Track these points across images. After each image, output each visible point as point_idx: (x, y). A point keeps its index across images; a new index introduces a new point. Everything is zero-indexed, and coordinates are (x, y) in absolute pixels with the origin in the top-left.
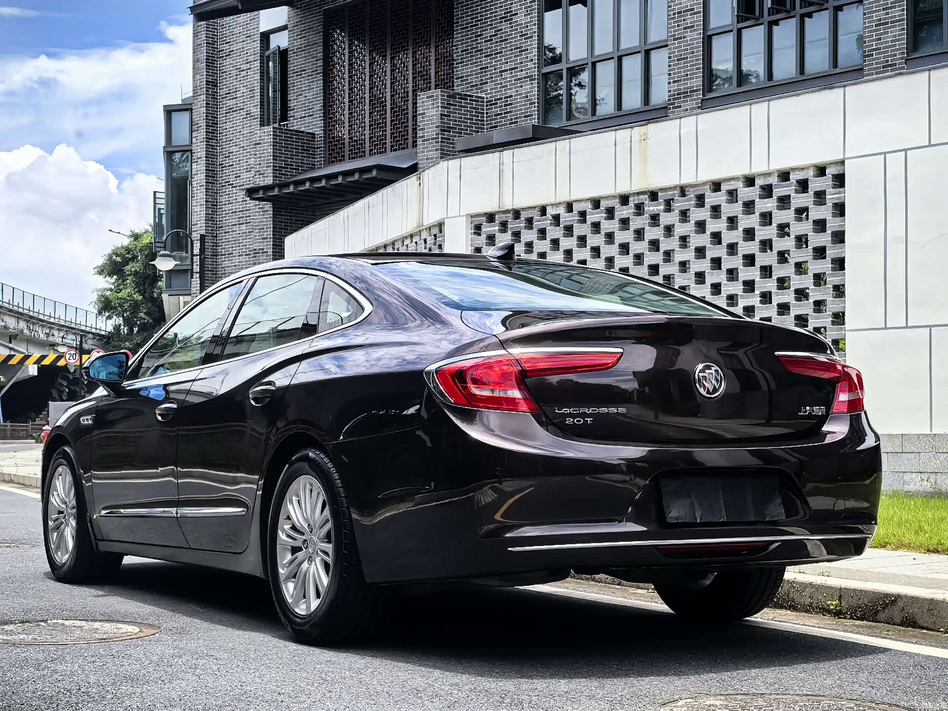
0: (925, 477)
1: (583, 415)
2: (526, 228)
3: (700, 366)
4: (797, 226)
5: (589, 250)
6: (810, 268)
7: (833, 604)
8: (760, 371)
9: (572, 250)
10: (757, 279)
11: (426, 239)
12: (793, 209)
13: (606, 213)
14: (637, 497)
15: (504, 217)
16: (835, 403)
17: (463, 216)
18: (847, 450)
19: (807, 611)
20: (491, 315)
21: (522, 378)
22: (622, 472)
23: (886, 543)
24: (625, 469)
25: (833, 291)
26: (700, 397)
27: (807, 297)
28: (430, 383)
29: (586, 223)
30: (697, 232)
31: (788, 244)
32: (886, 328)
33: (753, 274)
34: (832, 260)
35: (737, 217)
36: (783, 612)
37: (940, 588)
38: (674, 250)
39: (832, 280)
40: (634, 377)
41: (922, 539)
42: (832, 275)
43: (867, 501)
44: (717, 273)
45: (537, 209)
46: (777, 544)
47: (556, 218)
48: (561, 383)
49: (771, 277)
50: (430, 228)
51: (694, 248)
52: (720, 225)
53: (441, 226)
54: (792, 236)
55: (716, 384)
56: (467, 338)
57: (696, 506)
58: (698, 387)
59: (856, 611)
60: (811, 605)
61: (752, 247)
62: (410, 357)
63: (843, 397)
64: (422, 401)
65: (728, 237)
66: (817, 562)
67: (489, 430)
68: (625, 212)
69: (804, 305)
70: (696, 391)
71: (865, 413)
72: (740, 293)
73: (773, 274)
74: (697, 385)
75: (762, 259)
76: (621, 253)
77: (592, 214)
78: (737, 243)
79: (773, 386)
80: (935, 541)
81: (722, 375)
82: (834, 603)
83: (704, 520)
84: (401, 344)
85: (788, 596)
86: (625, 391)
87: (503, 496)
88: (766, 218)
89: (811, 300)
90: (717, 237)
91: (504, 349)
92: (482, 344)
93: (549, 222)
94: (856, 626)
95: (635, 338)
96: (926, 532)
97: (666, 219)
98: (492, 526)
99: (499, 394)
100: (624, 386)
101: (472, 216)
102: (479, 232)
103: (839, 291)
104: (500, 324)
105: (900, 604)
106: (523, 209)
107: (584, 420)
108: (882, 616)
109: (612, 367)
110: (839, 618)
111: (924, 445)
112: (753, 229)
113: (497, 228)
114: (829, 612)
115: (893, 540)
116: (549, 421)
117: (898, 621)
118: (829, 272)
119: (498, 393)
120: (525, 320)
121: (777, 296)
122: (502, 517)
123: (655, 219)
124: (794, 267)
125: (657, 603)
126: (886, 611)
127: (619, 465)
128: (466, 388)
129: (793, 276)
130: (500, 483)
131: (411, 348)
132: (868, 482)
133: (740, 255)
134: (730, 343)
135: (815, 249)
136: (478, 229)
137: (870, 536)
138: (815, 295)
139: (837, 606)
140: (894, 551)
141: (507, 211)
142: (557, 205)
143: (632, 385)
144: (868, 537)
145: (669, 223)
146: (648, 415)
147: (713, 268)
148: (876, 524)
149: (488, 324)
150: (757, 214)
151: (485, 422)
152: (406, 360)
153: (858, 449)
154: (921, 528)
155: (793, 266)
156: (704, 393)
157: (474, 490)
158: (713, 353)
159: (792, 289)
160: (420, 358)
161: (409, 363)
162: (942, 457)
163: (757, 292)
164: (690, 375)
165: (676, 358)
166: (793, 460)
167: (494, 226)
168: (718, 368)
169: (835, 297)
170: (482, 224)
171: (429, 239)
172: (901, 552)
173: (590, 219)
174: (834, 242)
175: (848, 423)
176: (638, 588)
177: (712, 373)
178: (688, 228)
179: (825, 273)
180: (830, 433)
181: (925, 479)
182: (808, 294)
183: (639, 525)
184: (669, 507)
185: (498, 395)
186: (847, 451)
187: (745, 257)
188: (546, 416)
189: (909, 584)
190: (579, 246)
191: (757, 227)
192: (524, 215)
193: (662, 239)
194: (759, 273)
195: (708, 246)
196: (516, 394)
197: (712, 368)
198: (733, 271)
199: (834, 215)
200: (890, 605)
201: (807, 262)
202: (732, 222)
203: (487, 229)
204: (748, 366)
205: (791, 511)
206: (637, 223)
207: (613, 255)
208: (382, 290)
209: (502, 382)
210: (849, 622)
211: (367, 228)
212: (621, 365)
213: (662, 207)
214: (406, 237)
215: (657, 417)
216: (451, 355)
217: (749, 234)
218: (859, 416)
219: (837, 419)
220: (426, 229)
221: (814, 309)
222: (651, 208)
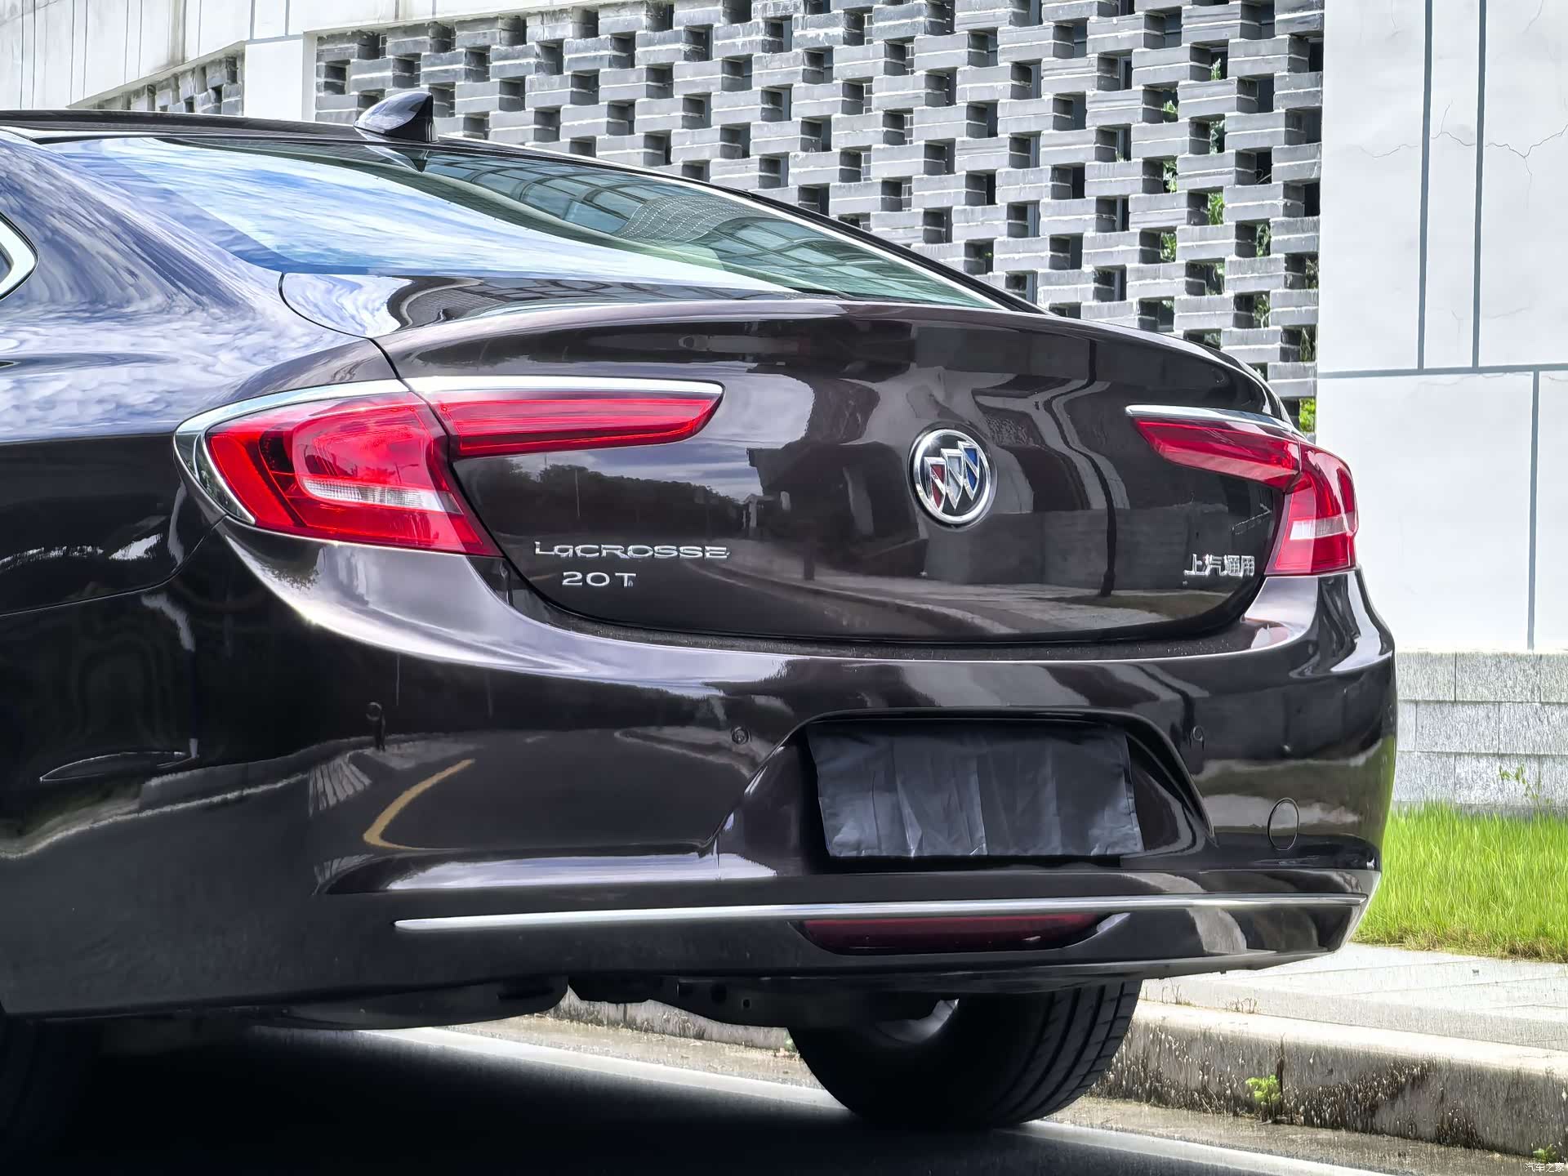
0: (1511, 767)
1: (611, 564)
2: (469, 74)
3: (929, 440)
4: (1197, 91)
5: (641, 142)
6: (1229, 206)
7: (1260, 1087)
8: (1085, 455)
9: (594, 139)
10: (1090, 233)
11: (192, 98)
12: (1186, 45)
13: (687, 42)
14: (750, 789)
15: (408, 44)
16: (1280, 547)
17: (295, 37)
18: (1307, 670)
19: (1192, 1106)
20: (360, 286)
21: (443, 457)
22: (711, 723)
23: (1406, 931)
24: (720, 713)
25: (1287, 269)
26: (927, 524)
27: (1217, 286)
28: (192, 468)
29: (633, 65)
30: (932, 101)
31: (1173, 139)
32: (1421, 370)
33: (1077, 218)
34: (1287, 186)
35: (1039, 62)
36: (1131, 1107)
37: (1539, 1044)
38: (868, 148)
39: (1284, 240)
40: (752, 464)
41: (1499, 920)
42: (1287, 228)
43: (1355, 811)
44: (984, 213)
45: (500, 24)
46: (1117, 920)
47: (553, 51)
48: (556, 474)
49: (1125, 226)
50: (204, 69)
51: (923, 143)
52: (995, 84)
53: (235, 65)
54: (1184, 120)
55: (968, 487)
56: (294, 345)
57: (907, 811)
58: (922, 494)
59: (1320, 1102)
60: (1204, 1090)
61: (1078, 147)
62: (138, 398)
63: (1303, 532)
64: (169, 521)
65: (1014, 117)
66: (1223, 969)
67: (349, 596)
68: (739, 41)
69: (1210, 307)
70: (917, 508)
71: (1359, 575)
72: (1043, 269)
73: (1131, 219)
74: (919, 488)
75: (1104, 180)
76: (728, 153)
77: (650, 43)
78: (1038, 134)
79: (1121, 500)
80: (1530, 926)
81: (986, 464)
82: (1264, 1083)
83: (927, 853)
84: (112, 360)
85: (1145, 1068)
86: (726, 502)
87: (387, 783)
88: (1116, 69)
89: (1229, 294)
90: (984, 116)
91: (398, 378)
92: (337, 364)
93: (533, 61)
94: (1321, 1144)
95: (757, 358)
96: (1507, 904)
97: (848, 62)
98: (353, 862)
99: (381, 501)
100: (721, 488)
101: (320, 39)
102: (339, 82)
103: (1302, 267)
104: (385, 307)
105: (1436, 1086)
106: (463, 24)
107: (612, 577)
108: (1385, 1118)
109: (692, 433)
110: (1276, 1122)
111: (1510, 683)
112: (1081, 98)
113: (389, 74)
114: (1250, 1107)
115: (1423, 924)
116: (515, 577)
117: (1429, 1130)
118: (1277, 218)
119: (377, 498)
120: (457, 301)
121: (1139, 279)
122: (384, 836)
123: (820, 60)
124: (1185, 204)
125: (798, 1083)
126: (1399, 1104)
127: (706, 701)
128: (290, 481)
129: (1182, 227)
130: (379, 744)
131: (140, 371)
132: (1360, 760)
133: (1046, 166)
134: (1009, 377)
135: (1243, 157)
136: (337, 72)
137: (1362, 900)
138: (1239, 278)
139: (1270, 1092)
140: (1425, 953)
141: (416, 29)
142: (556, 15)
143: (746, 488)
144: (1358, 904)
145: (857, 75)
146: (789, 569)
147: (972, 201)
148: (1377, 868)
149: (350, 308)
150: (1093, 57)
151: (343, 575)
152: (127, 406)
153: (1335, 670)
154: (1495, 894)
155: (1184, 201)
156: (937, 511)
157: (307, 766)
158: (962, 403)
159: (1181, 261)
160: (167, 401)
161: (135, 413)
162: (1557, 715)
163: (1088, 268)
164: (899, 459)
165: (866, 416)
166: (1166, 695)
167: (381, 69)
168: (976, 446)
169: (1292, 287)
170: (348, 62)
171: (199, 97)
172: (1444, 956)
173: (645, 55)
174: (1292, 139)
175: (1313, 598)
176: (751, 1045)
177: (959, 458)
178: (909, 90)
179: (1267, 222)
180: (1265, 625)
181: (1512, 771)
182: (1220, 278)
183: (754, 860)
184: (835, 815)
185: (377, 502)
186: (1308, 673)
187: (1060, 172)
188: (509, 563)
189: (1461, 1034)
190: (614, 130)
191: (1091, 93)
192: (464, 40)
193: (837, 116)
194: (1094, 216)
195: (962, 138)
196: (426, 500)
197: (960, 443)
198: (1026, 208)
199: (1294, 67)
200: (1408, 1087)
201: (1219, 190)
202: (1026, 74)
203: (361, 74)
204: (1055, 442)
205: (1156, 829)
206: (770, 71)
207: (707, 158)
208: (66, 215)
209: (391, 468)
210: (1299, 1134)
211: (28, 66)
212: (717, 430)
213: (840, 31)
214: (137, 93)
215: (809, 575)
216: (247, 391)
217: (1071, 110)
218: (1342, 583)
219: (1285, 588)
220: (193, 71)
221: (1236, 316)
222: (811, 33)
